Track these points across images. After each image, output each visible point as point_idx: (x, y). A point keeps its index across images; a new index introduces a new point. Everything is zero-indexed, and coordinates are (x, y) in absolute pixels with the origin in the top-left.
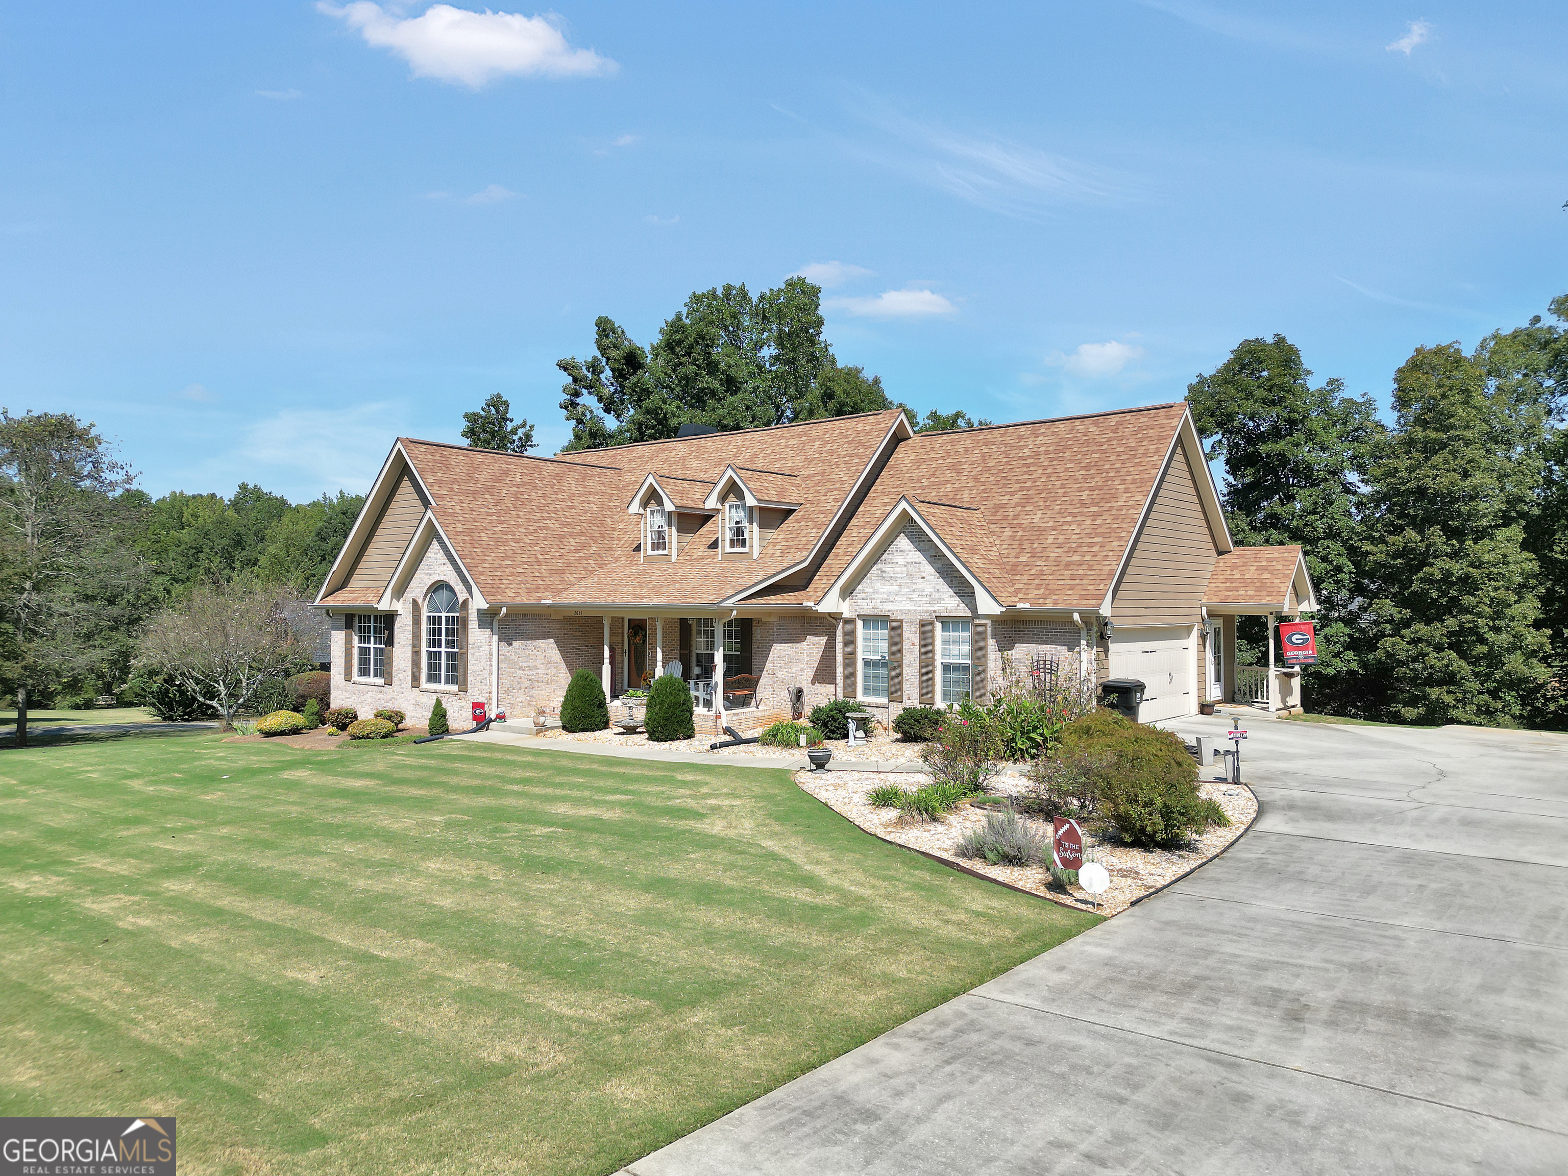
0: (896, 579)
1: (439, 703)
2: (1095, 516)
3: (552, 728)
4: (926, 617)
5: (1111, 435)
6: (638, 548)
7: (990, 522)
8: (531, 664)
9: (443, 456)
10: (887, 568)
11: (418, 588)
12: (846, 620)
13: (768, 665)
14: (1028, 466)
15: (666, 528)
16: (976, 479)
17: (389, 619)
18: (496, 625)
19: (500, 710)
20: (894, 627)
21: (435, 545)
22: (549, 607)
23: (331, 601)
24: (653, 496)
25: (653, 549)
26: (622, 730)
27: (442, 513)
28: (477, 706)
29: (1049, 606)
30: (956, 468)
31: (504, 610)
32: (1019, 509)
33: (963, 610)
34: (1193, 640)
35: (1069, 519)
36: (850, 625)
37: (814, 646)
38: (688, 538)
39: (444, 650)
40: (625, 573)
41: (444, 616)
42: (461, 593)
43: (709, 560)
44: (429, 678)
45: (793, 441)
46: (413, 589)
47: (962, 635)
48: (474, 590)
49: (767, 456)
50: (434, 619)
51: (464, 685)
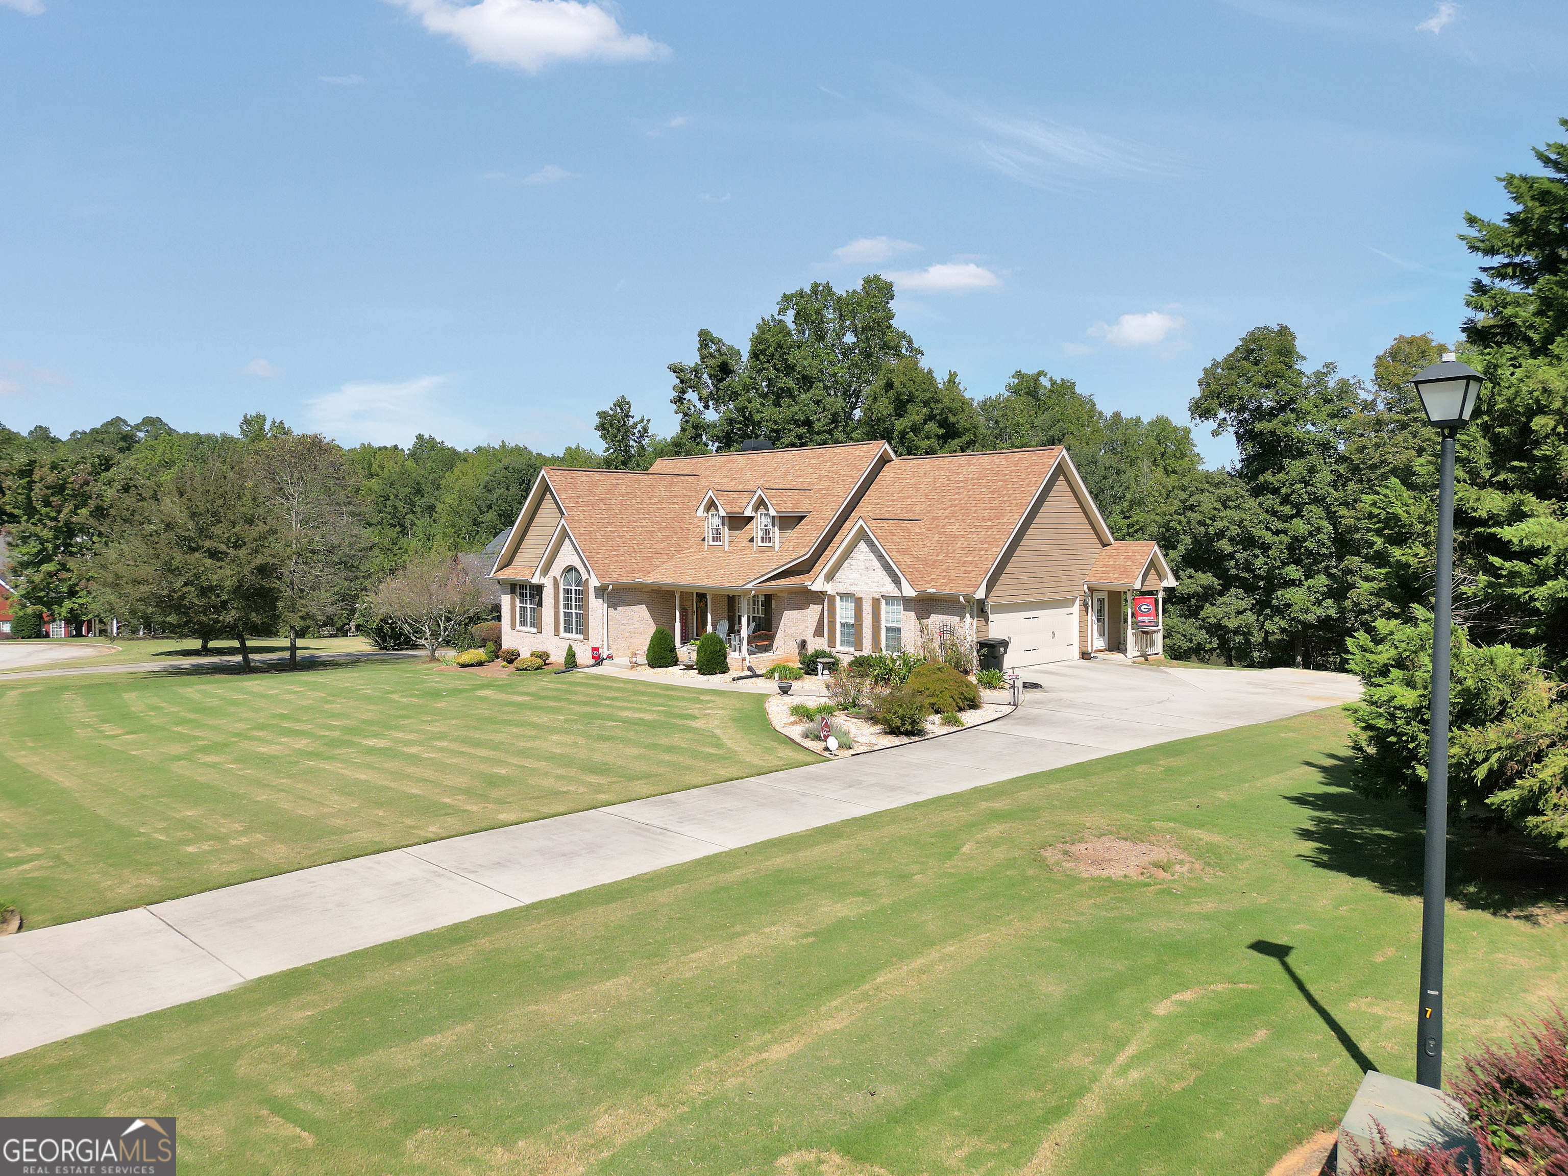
0: (858, 570)
1: (570, 647)
3: (641, 665)
4: (877, 596)
5: (1013, 468)
6: (704, 540)
7: (928, 529)
8: (630, 621)
9: (573, 478)
10: (853, 563)
11: (557, 569)
12: (829, 595)
13: (782, 625)
14: (959, 488)
15: (721, 527)
16: (926, 496)
17: (539, 589)
18: (605, 596)
19: (609, 652)
20: (858, 602)
21: (567, 540)
22: (641, 583)
23: (502, 575)
24: (711, 505)
25: (713, 541)
26: (684, 667)
27: (571, 520)
28: (595, 649)
29: (947, 591)
30: (916, 487)
31: (611, 587)
32: (947, 520)
33: (896, 593)
34: (1076, 608)
35: (973, 530)
36: (832, 599)
37: (813, 611)
38: (736, 533)
39: (574, 612)
40: (693, 559)
41: (573, 588)
42: (584, 575)
43: (747, 550)
44: (565, 630)
45: (813, 461)
46: (553, 570)
47: (897, 608)
48: (592, 574)
49: (795, 472)
50: (568, 591)
51: (587, 635)
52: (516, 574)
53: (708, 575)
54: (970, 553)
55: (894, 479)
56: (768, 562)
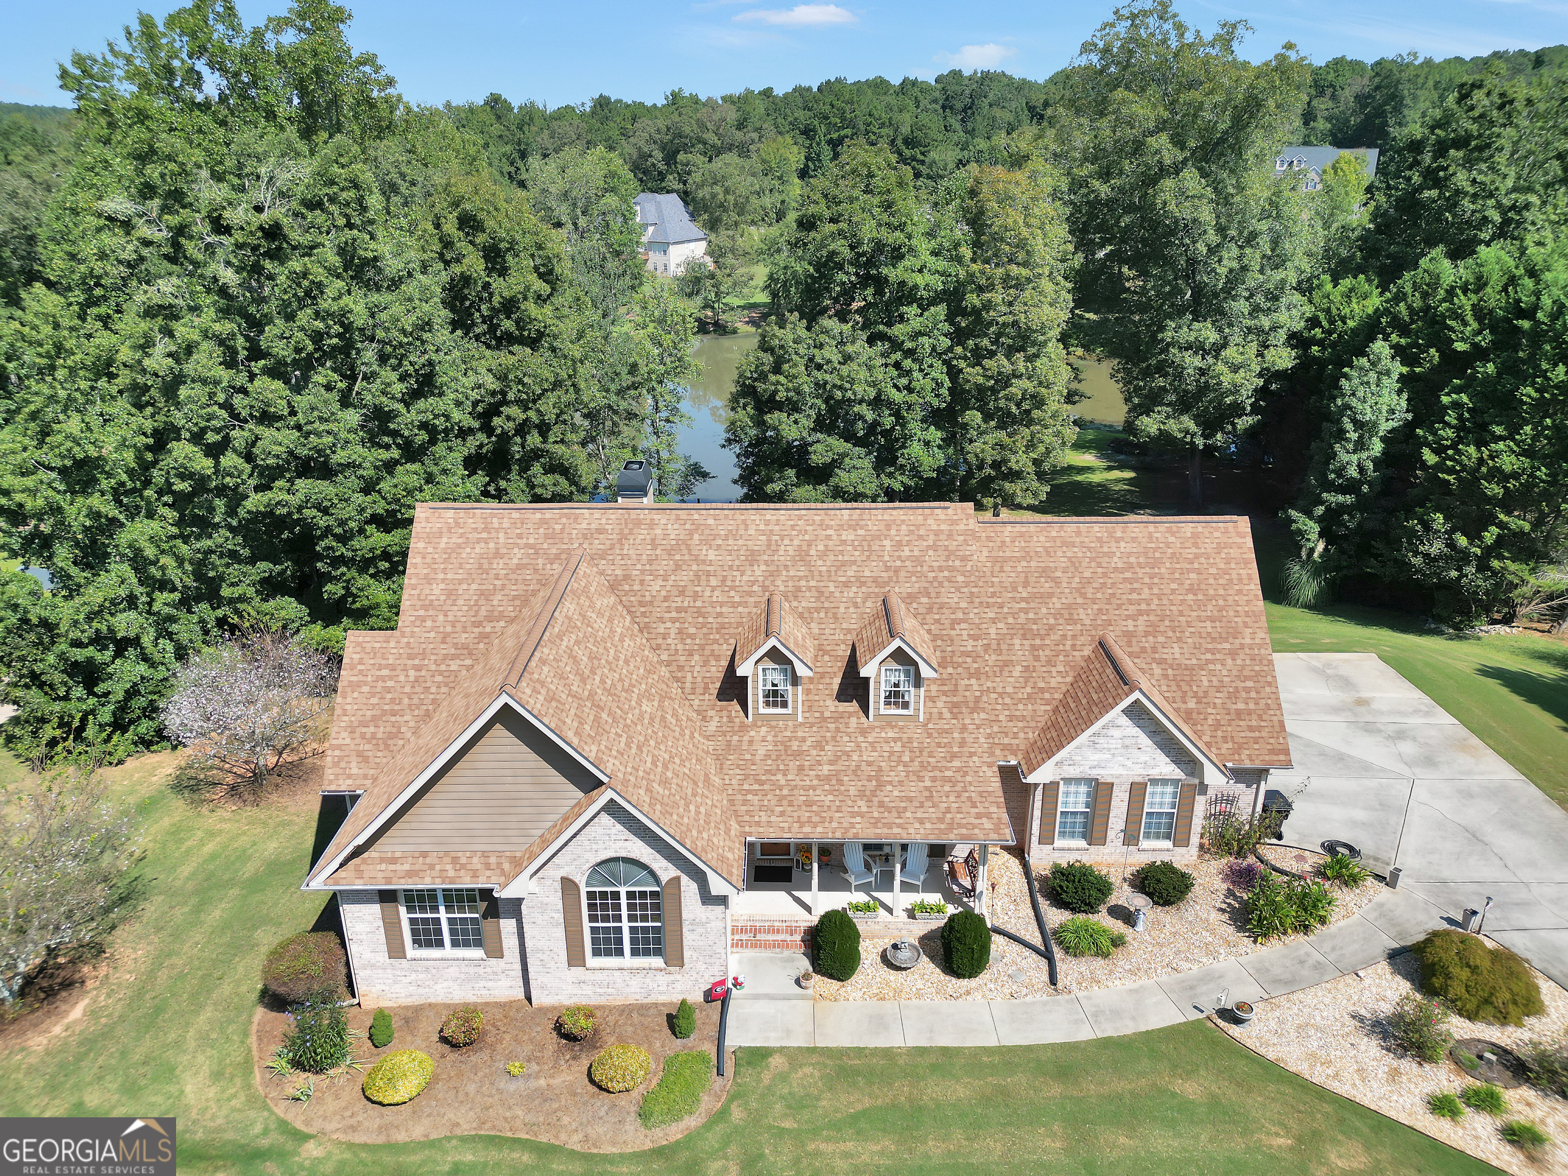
0: (1108, 749)
2: (1233, 654)
4: (1140, 780)
11: (571, 865)
12: (1049, 785)
15: (788, 687)
17: (487, 891)
21: (604, 819)
23: (353, 877)
25: (767, 707)
27: (620, 784)
29: (1247, 763)
32: (1151, 639)
35: (1209, 656)
39: (625, 925)
40: (761, 752)
41: (623, 890)
42: (666, 870)
43: (854, 720)
44: (596, 953)
45: (848, 536)
46: (559, 866)
47: (1169, 789)
48: (711, 876)
49: (823, 555)
50: (604, 895)
51: (676, 959)
52: (410, 874)
53: (881, 804)
54: (1234, 696)
55: (995, 560)
56: (954, 756)
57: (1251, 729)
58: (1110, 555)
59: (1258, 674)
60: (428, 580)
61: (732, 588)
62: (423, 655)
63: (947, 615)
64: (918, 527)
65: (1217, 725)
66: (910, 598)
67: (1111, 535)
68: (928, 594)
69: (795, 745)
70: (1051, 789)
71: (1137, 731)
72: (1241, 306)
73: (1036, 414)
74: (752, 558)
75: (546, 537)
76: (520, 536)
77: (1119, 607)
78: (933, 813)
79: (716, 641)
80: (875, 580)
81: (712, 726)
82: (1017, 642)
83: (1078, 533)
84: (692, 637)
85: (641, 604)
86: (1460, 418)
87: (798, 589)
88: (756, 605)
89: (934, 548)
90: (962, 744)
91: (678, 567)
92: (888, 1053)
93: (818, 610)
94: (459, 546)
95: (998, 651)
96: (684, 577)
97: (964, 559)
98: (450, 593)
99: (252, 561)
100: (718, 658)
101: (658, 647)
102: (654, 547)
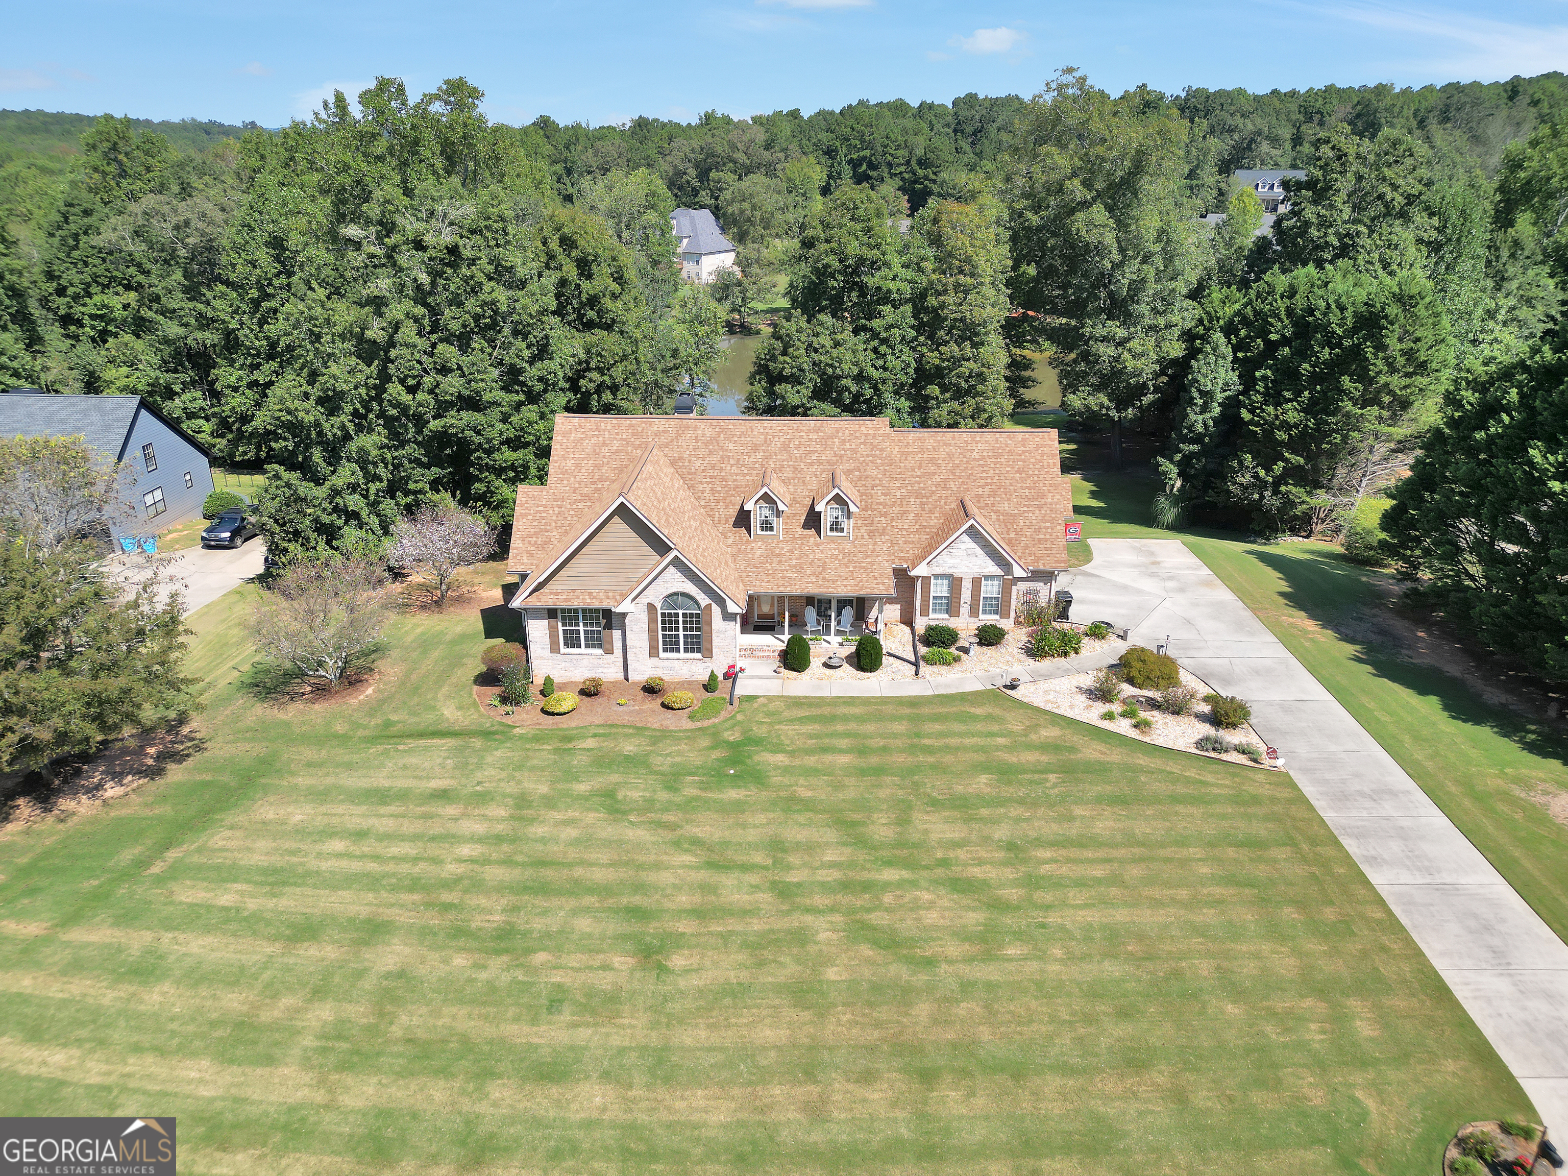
0: (959, 557)
2: (1040, 507)
4: (977, 575)
5: (1023, 449)
6: (738, 527)
10: (954, 551)
11: (653, 595)
12: (923, 576)
14: (982, 466)
15: (773, 518)
16: (952, 472)
17: (609, 613)
18: (738, 618)
19: (739, 666)
20: (955, 580)
21: (671, 569)
23: (535, 602)
24: (763, 499)
25: (763, 531)
27: (679, 549)
28: (731, 667)
29: (1043, 568)
30: (933, 462)
32: (992, 499)
33: (1001, 573)
35: (1026, 509)
39: (681, 633)
40: (758, 554)
41: (680, 612)
42: (704, 600)
43: (812, 539)
44: (665, 650)
45: (813, 436)
46: (647, 596)
47: (996, 583)
48: (728, 601)
49: (798, 447)
50: (670, 615)
51: (709, 654)
52: (566, 600)
53: (824, 578)
54: (1038, 531)
55: (903, 453)
56: (868, 557)
57: (1046, 549)
58: (972, 451)
59: (1053, 519)
60: (564, 458)
61: (743, 465)
62: (563, 500)
63: (869, 482)
64: (855, 431)
65: (1027, 547)
66: (848, 472)
67: (973, 439)
68: (859, 471)
69: (777, 551)
70: (926, 580)
71: (974, 545)
72: (1144, 308)
73: (980, 388)
74: (755, 448)
75: (633, 435)
76: (617, 434)
77: (975, 480)
78: (852, 582)
79: (733, 495)
80: (828, 462)
81: (730, 541)
82: (912, 500)
83: (953, 438)
84: (719, 492)
85: (689, 473)
86: (1266, 387)
87: (783, 466)
88: (757, 475)
89: (864, 443)
90: (873, 551)
91: (711, 453)
92: (821, 698)
93: (793, 479)
94: (582, 439)
95: (901, 505)
96: (715, 459)
97: (882, 450)
98: (577, 466)
99: (428, 466)
100: (734, 505)
101: (699, 498)
102: (697, 441)
